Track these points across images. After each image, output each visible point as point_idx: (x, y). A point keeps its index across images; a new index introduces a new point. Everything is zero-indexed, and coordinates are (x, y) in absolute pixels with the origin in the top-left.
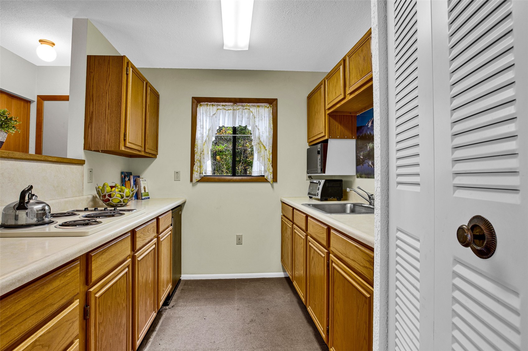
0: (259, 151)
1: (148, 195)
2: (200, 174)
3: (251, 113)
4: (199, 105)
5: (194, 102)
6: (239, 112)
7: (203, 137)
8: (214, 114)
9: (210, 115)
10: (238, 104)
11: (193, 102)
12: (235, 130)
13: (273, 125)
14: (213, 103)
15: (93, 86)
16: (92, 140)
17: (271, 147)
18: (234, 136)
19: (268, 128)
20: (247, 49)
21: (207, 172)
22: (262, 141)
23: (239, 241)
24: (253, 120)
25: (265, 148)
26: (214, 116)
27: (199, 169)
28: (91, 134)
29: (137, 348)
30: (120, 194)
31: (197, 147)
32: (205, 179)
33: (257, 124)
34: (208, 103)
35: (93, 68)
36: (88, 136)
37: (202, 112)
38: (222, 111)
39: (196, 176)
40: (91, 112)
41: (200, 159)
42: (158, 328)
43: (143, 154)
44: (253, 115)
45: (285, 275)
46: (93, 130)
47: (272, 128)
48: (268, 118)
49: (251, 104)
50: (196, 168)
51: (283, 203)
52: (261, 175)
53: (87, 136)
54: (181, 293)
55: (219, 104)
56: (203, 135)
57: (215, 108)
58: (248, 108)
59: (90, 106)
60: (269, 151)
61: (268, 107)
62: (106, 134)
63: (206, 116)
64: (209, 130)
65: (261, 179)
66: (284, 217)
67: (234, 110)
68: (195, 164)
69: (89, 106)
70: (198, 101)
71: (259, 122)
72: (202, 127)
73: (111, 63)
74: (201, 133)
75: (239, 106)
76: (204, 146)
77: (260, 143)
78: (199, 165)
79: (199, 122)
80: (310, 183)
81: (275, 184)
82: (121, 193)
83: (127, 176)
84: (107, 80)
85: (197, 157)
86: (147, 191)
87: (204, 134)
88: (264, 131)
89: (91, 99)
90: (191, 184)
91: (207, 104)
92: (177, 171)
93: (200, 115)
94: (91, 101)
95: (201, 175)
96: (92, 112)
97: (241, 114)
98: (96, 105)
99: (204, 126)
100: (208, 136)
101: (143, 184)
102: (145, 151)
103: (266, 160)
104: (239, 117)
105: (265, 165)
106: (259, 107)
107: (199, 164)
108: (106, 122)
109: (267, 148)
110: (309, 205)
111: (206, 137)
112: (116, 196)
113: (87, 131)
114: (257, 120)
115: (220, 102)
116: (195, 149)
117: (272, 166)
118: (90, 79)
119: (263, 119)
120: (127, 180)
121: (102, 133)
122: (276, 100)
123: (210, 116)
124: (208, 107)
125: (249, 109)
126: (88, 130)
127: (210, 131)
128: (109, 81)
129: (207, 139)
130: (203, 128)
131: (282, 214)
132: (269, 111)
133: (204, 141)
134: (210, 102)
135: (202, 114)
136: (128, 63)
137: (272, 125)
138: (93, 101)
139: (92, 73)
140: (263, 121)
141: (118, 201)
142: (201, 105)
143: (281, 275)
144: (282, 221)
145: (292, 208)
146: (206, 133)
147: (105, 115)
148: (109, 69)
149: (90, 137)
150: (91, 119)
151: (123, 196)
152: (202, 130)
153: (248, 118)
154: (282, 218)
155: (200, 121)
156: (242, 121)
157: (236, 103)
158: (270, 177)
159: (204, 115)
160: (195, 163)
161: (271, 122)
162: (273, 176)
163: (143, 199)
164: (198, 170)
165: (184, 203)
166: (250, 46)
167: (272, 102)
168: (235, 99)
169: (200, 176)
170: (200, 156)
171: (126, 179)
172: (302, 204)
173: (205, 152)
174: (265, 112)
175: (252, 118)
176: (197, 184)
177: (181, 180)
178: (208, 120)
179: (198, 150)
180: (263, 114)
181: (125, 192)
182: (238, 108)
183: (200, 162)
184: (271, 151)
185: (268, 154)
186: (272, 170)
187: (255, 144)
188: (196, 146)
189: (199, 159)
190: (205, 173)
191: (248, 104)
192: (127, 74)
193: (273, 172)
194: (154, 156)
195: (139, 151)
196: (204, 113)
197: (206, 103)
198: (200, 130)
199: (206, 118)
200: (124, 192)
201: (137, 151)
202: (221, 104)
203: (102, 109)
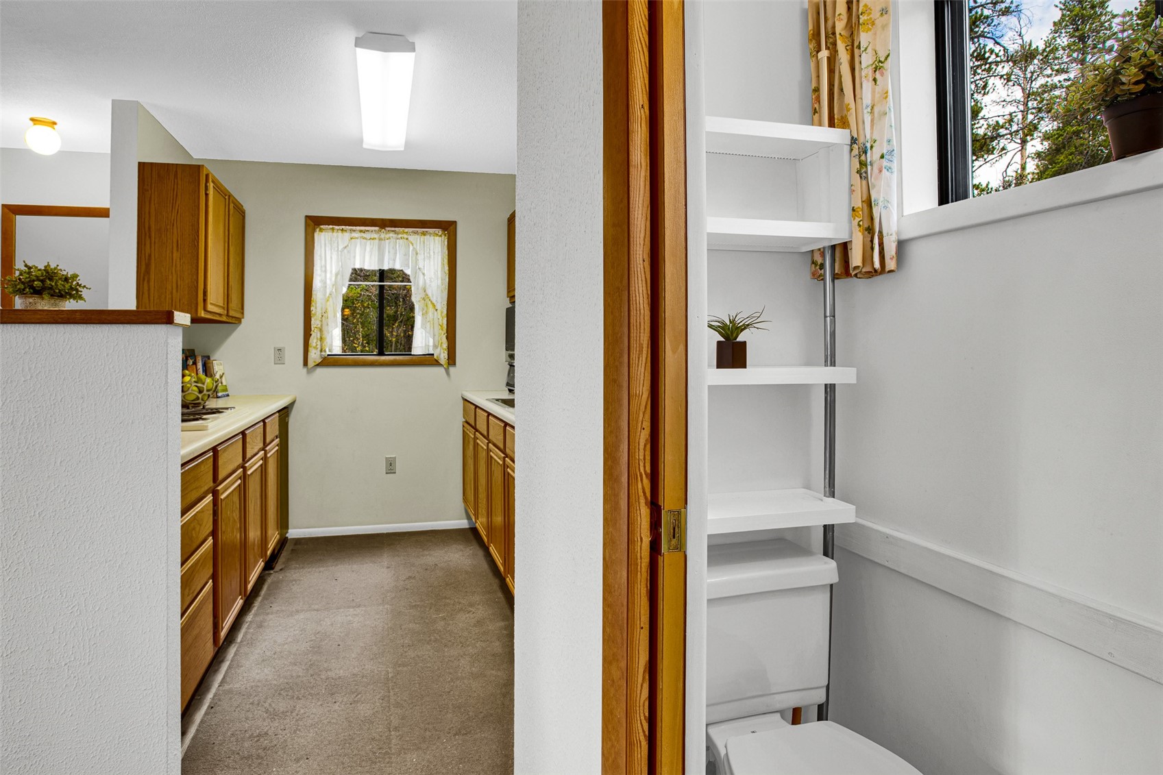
0: (424, 311)
1: (226, 390)
2: (321, 351)
3: (411, 245)
4: (318, 230)
5: (309, 225)
6: (389, 243)
7: (326, 287)
8: (346, 247)
9: (338, 247)
10: (388, 229)
11: (307, 225)
12: (383, 275)
13: (449, 267)
14: (343, 227)
15: (149, 213)
16: (149, 300)
17: (446, 305)
18: (380, 286)
19: (439, 273)
20: (403, 149)
21: (334, 348)
22: (430, 295)
23: (391, 467)
24: (414, 258)
25: (434, 306)
26: (345, 251)
27: (319, 343)
28: (149, 290)
29: (248, 593)
30: (196, 386)
31: (316, 304)
32: (329, 362)
33: (421, 266)
34: (334, 226)
35: (149, 184)
36: (143, 293)
37: (323, 242)
38: (359, 240)
39: (314, 356)
40: (147, 255)
41: (322, 325)
42: (263, 592)
43: (224, 319)
44: (414, 249)
45: (469, 524)
46: (152, 283)
47: (447, 272)
48: (440, 254)
49: (411, 230)
50: (313, 341)
51: (465, 400)
52: (427, 353)
53: (141, 293)
54: (291, 554)
55: (354, 228)
56: (325, 283)
57: (347, 235)
58: (405, 236)
59: (145, 244)
60: (442, 313)
61: (441, 236)
62: (174, 291)
63: (331, 249)
64: (337, 275)
65: (428, 360)
66: (466, 425)
67: (380, 239)
68: (311, 335)
69: (143, 246)
70: (315, 223)
71: (424, 261)
72: (323, 269)
73: (179, 176)
74: (321, 281)
75: (389, 235)
76: (328, 303)
77: (426, 298)
78: (319, 337)
79: (319, 261)
80: (509, 366)
81: (452, 369)
82: (199, 385)
83: (190, 356)
84: (173, 203)
85: (315, 323)
86: (224, 384)
87: (328, 282)
88: (433, 277)
89: (148, 234)
90: (305, 370)
91: (333, 229)
92: (279, 346)
93: (321, 247)
94: (147, 237)
95: (323, 353)
96: (150, 256)
97: (393, 248)
98: (157, 245)
99: (328, 268)
100: (335, 285)
101: (218, 368)
102: (228, 315)
103: (437, 328)
104: (389, 252)
105: (434, 335)
106: (425, 235)
107: (319, 335)
108: (174, 272)
109: (439, 307)
110: (497, 400)
111: (331, 287)
112: (192, 390)
113: (141, 286)
114: (420, 257)
115: (356, 226)
116: (312, 308)
117: (447, 338)
118: (145, 202)
119: (432, 257)
120: (191, 363)
121: (166, 289)
122: (454, 223)
123: (338, 250)
124: (335, 234)
125: (407, 239)
126: (143, 285)
127: (339, 276)
128: (177, 205)
129: (334, 290)
130: (325, 271)
131: (464, 420)
132: (443, 242)
133: (328, 295)
134: (338, 225)
135: (323, 246)
136: (207, 176)
137: (447, 268)
138: (150, 237)
139: (148, 191)
140: (432, 259)
141: (193, 397)
142: (321, 230)
143: (463, 523)
144: (464, 431)
145: (486, 414)
146: (331, 279)
147: (171, 261)
148: (176, 186)
149: (146, 295)
150: (148, 265)
151: (202, 389)
152: (323, 274)
153: (405, 255)
154: (463, 426)
155: (321, 259)
156: (394, 260)
157: (383, 228)
158: (443, 356)
159: (327, 249)
160: (312, 332)
161: (446, 261)
162: (448, 354)
163: (219, 397)
164: (317, 345)
165: (293, 403)
166: (407, 144)
167: (448, 228)
168: (382, 220)
169: (321, 355)
170: (321, 321)
171: (188, 363)
172: (487, 400)
173: (330, 314)
174: (435, 244)
175: (412, 254)
176: (315, 370)
177: (286, 361)
178: (334, 257)
179: (316, 309)
180: (432, 248)
181: (206, 384)
182: (387, 236)
183: (321, 330)
184: (445, 312)
185: (440, 317)
186: (446, 345)
187: (418, 299)
188: (313, 304)
189: (319, 326)
190: (330, 351)
191: (406, 230)
192: (207, 195)
193: (448, 348)
194: (238, 321)
195: (220, 315)
196: (327, 245)
197: (331, 226)
198: (320, 275)
199: (331, 253)
200: (204, 384)
201: (217, 316)
202: (358, 228)
203: (166, 251)
